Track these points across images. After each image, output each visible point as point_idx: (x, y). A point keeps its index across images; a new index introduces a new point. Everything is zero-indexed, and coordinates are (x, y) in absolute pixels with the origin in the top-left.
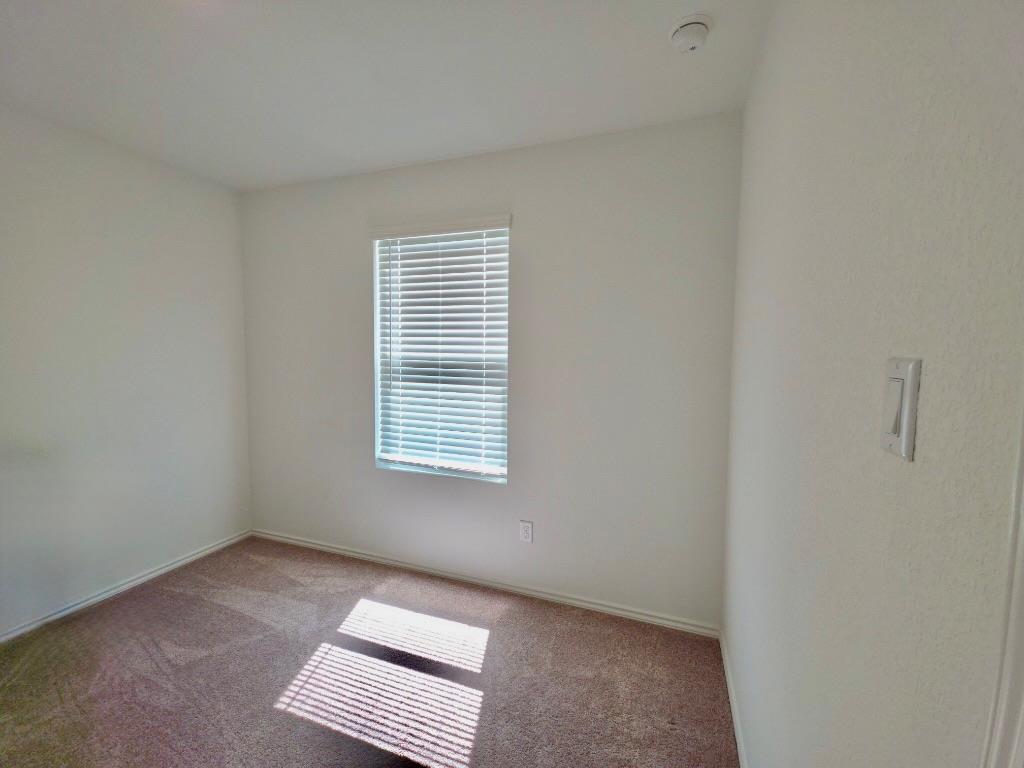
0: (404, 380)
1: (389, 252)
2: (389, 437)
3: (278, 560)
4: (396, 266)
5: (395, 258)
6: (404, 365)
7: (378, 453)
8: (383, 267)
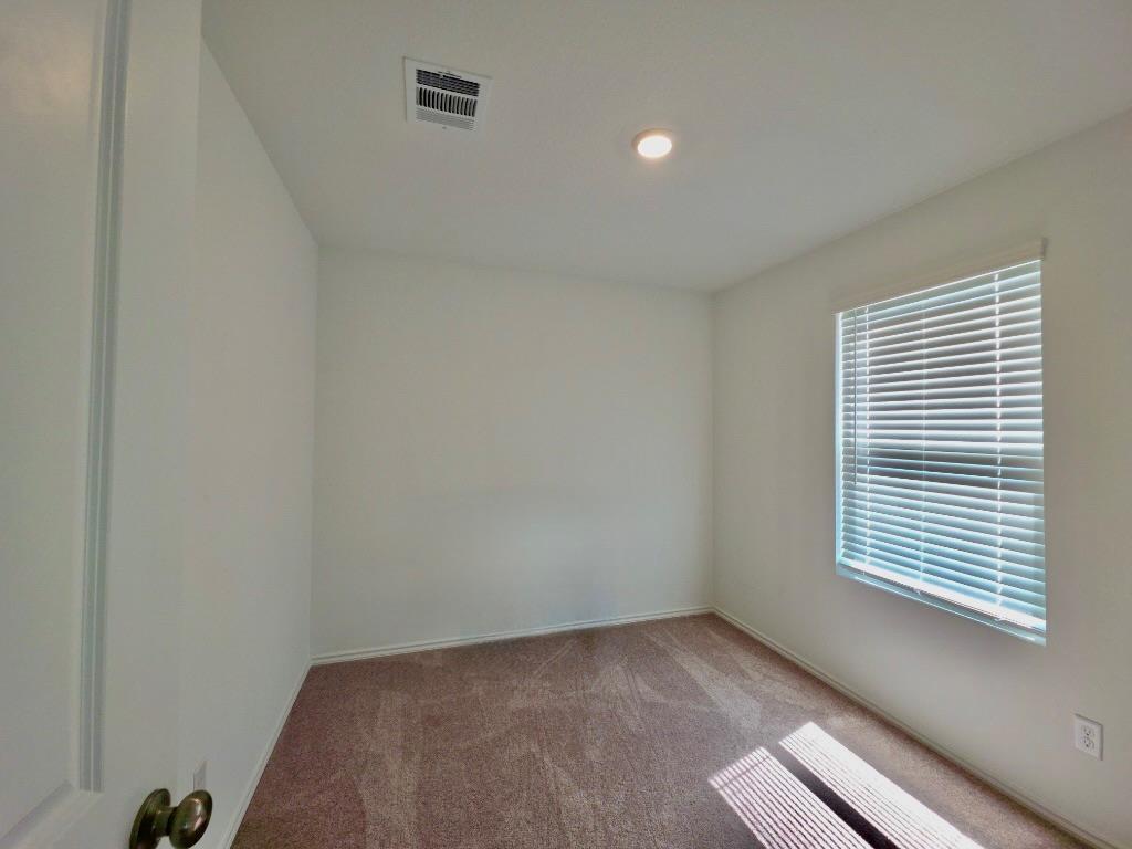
0: (872, 473)
1: (854, 323)
2: (853, 540)
3: (732, 645)
4: (864, 338)
5: (864, 329)
6: (873, 454)
7: (839, 557)
8: (846, 341)
